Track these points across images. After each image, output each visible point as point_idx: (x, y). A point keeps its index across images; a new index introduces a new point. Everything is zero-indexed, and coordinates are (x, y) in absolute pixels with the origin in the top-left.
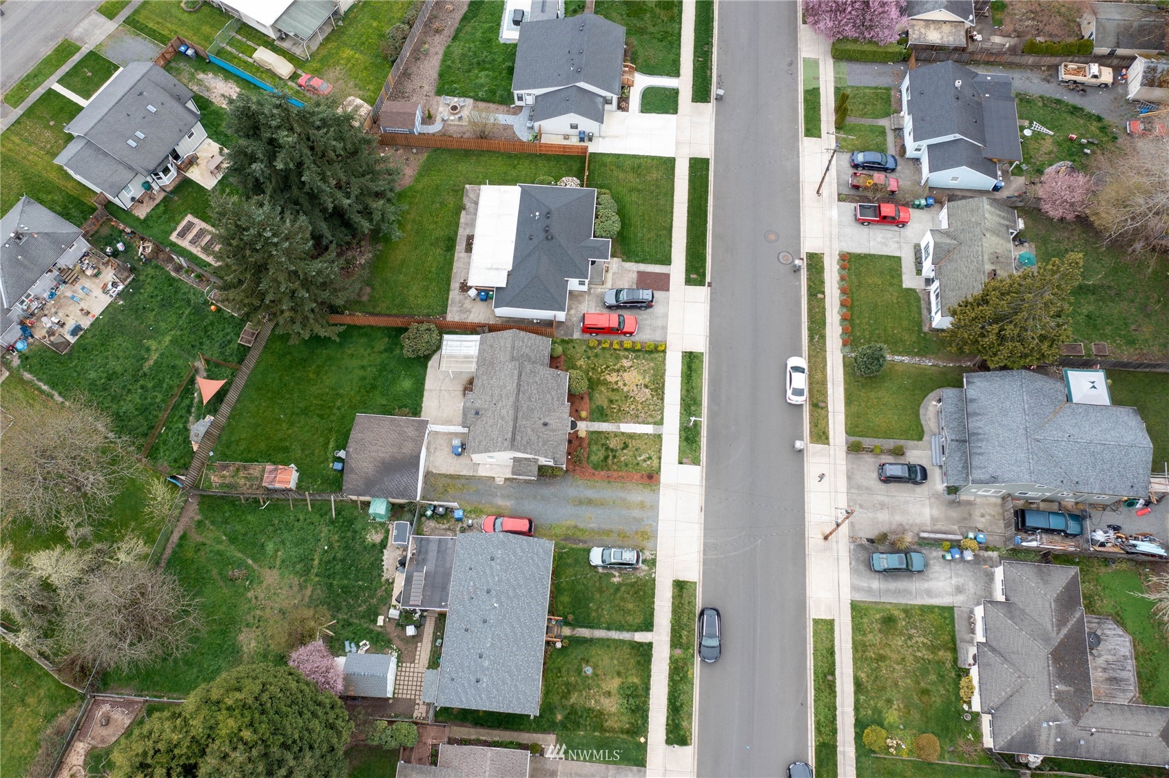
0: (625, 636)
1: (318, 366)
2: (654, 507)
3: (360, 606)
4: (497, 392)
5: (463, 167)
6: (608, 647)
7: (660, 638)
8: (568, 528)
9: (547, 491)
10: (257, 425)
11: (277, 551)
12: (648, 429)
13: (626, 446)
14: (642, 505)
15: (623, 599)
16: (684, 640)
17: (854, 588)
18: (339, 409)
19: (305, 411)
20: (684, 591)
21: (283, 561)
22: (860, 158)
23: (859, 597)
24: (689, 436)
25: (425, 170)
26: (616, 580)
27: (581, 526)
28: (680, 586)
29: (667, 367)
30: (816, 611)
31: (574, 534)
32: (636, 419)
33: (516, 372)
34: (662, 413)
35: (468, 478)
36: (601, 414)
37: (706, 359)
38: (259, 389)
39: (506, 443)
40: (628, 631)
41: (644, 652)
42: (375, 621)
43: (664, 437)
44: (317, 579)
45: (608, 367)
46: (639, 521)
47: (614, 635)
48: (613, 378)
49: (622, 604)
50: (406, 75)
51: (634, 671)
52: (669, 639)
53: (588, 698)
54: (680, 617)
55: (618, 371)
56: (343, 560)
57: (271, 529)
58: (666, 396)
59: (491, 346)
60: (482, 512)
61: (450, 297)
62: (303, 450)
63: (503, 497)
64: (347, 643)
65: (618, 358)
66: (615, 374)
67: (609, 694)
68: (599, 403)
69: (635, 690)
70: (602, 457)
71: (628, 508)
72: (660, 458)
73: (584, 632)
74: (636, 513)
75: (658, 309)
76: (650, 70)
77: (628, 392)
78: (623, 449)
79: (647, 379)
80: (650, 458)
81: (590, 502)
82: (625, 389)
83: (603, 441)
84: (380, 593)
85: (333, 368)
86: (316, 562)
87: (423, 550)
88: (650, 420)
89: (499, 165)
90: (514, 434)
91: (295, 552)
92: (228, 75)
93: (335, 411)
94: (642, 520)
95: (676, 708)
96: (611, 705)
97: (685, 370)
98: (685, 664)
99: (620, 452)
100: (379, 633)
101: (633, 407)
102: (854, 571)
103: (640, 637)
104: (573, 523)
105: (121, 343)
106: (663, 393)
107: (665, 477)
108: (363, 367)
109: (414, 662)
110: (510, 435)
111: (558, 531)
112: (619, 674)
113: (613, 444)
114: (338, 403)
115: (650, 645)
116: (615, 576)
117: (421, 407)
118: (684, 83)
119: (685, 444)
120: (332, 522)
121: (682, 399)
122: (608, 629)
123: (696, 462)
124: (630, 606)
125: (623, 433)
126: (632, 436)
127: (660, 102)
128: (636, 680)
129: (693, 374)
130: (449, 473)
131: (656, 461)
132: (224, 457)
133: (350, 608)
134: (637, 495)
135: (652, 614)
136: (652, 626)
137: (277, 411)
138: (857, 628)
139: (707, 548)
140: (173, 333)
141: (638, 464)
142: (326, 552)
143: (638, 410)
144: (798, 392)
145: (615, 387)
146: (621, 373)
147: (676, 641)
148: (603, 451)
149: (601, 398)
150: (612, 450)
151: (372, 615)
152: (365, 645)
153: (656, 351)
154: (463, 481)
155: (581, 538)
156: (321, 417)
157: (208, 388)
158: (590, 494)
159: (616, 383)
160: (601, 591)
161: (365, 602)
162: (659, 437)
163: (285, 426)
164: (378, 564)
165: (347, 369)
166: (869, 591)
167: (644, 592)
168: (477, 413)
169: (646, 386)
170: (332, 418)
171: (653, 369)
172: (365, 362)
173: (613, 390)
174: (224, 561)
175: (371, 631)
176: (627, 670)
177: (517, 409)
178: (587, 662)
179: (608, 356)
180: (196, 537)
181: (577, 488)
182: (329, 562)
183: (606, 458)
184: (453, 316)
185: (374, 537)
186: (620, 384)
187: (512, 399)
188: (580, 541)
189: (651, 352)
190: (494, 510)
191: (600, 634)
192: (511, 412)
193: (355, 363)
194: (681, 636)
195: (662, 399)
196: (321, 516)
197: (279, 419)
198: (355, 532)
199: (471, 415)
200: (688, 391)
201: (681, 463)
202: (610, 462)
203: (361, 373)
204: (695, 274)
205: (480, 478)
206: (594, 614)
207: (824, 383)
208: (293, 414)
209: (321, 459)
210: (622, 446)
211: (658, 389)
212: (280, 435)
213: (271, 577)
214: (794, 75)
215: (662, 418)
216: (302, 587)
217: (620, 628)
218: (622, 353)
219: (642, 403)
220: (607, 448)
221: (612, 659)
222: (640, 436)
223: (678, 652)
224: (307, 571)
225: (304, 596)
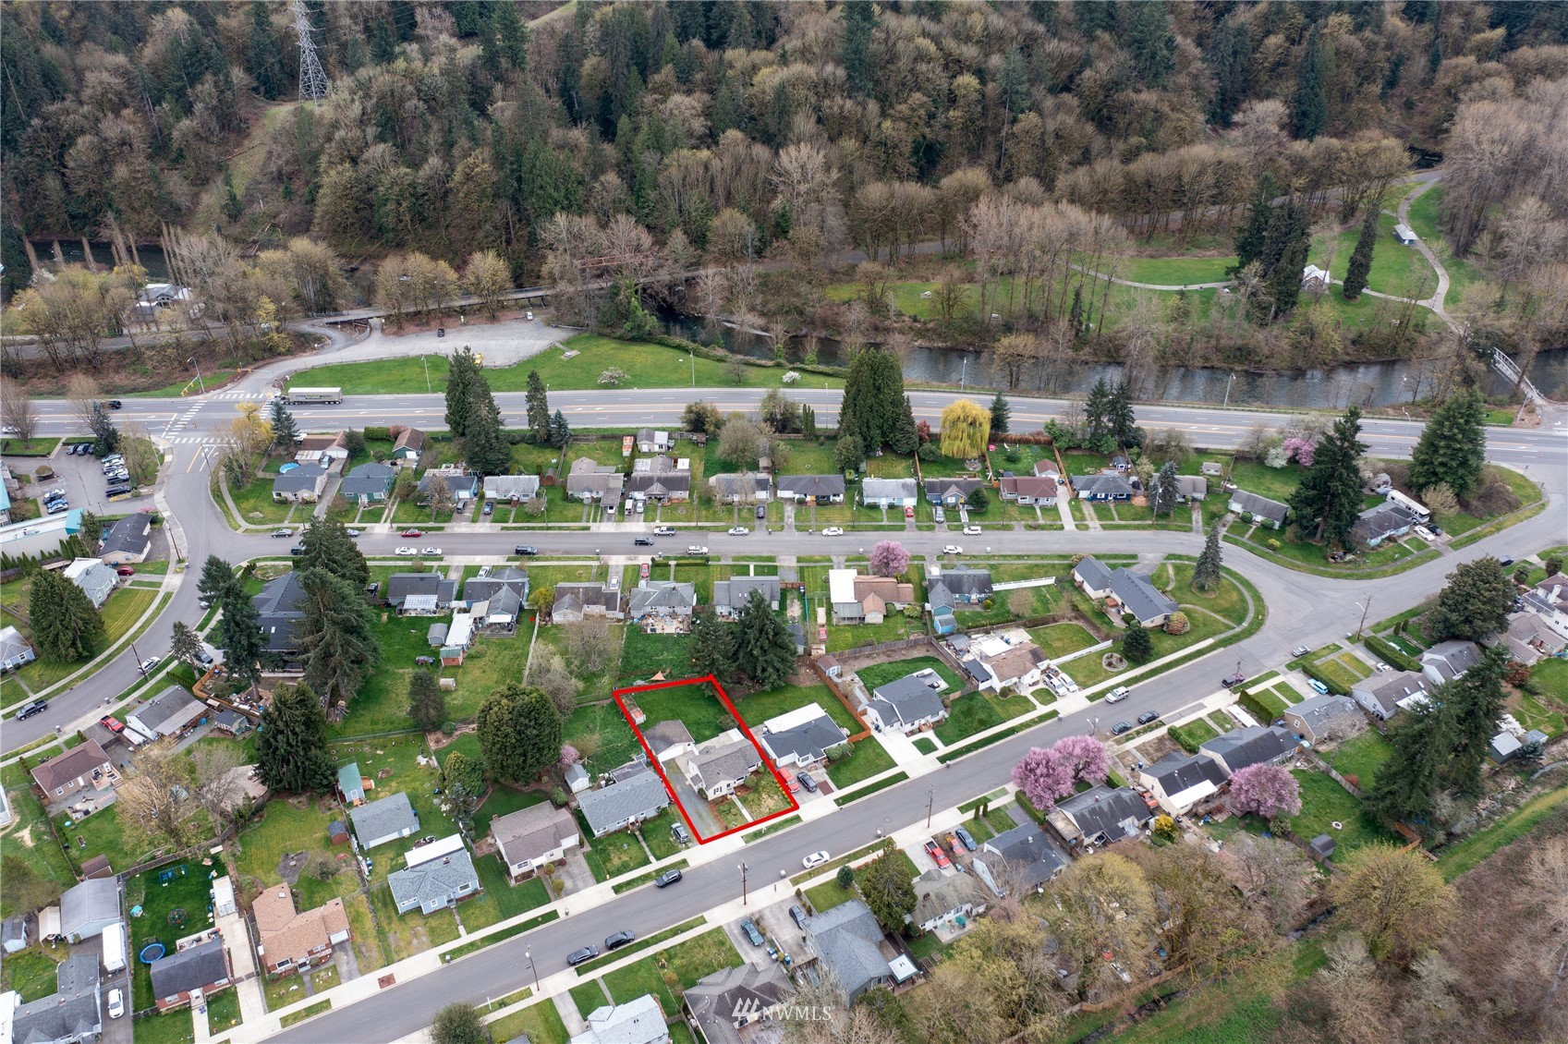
0: (649, 853)
2: (716, 839)
3: (604, 766)
4: (721, 752)
5: (826, 699)
6: (640, 849)
7: (655, 865)
9: (694, 799)
11: (608, 733)
12: (750, 821)
15: (664, 845)
16: (661, 874)
17: (728, 924)
20: (683, 864)
21: (605, 736)
22: (965, 833)
23: (726, 928)
24: (758, 836)
25: (814, 688)
28: (684, 862)
30: (706, 915)
32: (752, 815)
36: (744, 801)
37: (800, 824)
40: (652, 853)
41: (647, 862)
42: (600, 773)
44: (605, 749)
45: (768, 792)
47: (647, 849)
48: (764, 796)
50: (856, 658)
51: (635, 863)
52: (658, 868)
53: (614, 853)
54: (670, 868)
55: (770, 796)
56: (618, 753)
57: (616, 726)
59: (743, 743)
61: (758, 724)
62: (655, 716)
64: (586, 770)
65: (775, 793)
66: (767, 796)
67: (620, 859)
68: (749, 797)
69: (628, 867)
70: (724, 810)
73: (640, 838)
75: (811, 795)
76: (939, 735)
77: (762, 804)
78: (733, 815)
79: (775, 810)
80: (737, 827)
81: (700, 815)
82: (762, 802)
83: (732, 807)
84: (612, 768)
86: (612, 746)
89: (837, 709)
91: (611, 737)
92: (803, 608)
95: (629, 884)
96: (616, 861)
97: (789, 819)
98: (650, 879)
99: (731, 814)
100: (596, 776)
101: (758, 811)
102: (737, 921)
103: (652, 858)
105: (659, 645)
107: (732, 836)
109: (591, 791)
112: (631, 858)
113: (733, 811)
115: (651, 863)
116: (672, 836)
118: (943, 750)
119: (753, 836)
120: (632, 741)
121: (774, 825)
122: (648, 846)
123: (747, 844)
124: (663, 849)
126: (742, 815)
127: (925, 747)
128: (632, 865)
129: (789, 823)
130: (679, 765)
132: (634, 696)
133: (601, 764)
135: (665, 858)
136: (659, 860)
138: (710, 933)
139: (709, 864)
141: (730, 823)
142: (618, 746)
143: (757, 813)
144: (809, 860)
145: (761, 799)
146: (769, 798)
147: (658, 871)
148: (727, 809)
149: (751, 797)
150: (730, 812)
151: (602, 771)
152: (589, 774)
153: (793, 806)
157: (659, 676)
158: (704, 814)
159: (763, 798)
160: (662, 833)
161: (606, 766)
163: (660, 707)
164: (624, 762)
165: (700, 711)
166: (731, 931)
167: (672, 850)
169: (772, 811)
171: (782, 809)
173: (759, 799)
174: (593, 721)
175: (596, 774)
176: (635, 860)
178: (629, 845)
179: (774, 789)
180: (597, 709)
181: (702, 807)
182: (614, 749)
184: (752, 730)
185: (634, 755)
186: (764, 800)
189: (791, 804)
191: (644, 844)
194: (661, 872)
196: (632, 737)
198: (632, 749)
200: (779, 825)
201: (743, 838)
202: (724, 813)
204: (841, 801)
206: (651, 838)
207: (824, 872)
210: (735, 814)
211: (773, 815)
212: (656, 708)
213: (596, 736)
214: (990, 788)
216: (599, 747)
217: (651, 850)
218: (779, 793)
220: (730, 810)
221: (636, 853)
222: (745, 819)
223: (654, 874)
224: (606, 745)
225: (596, 749)
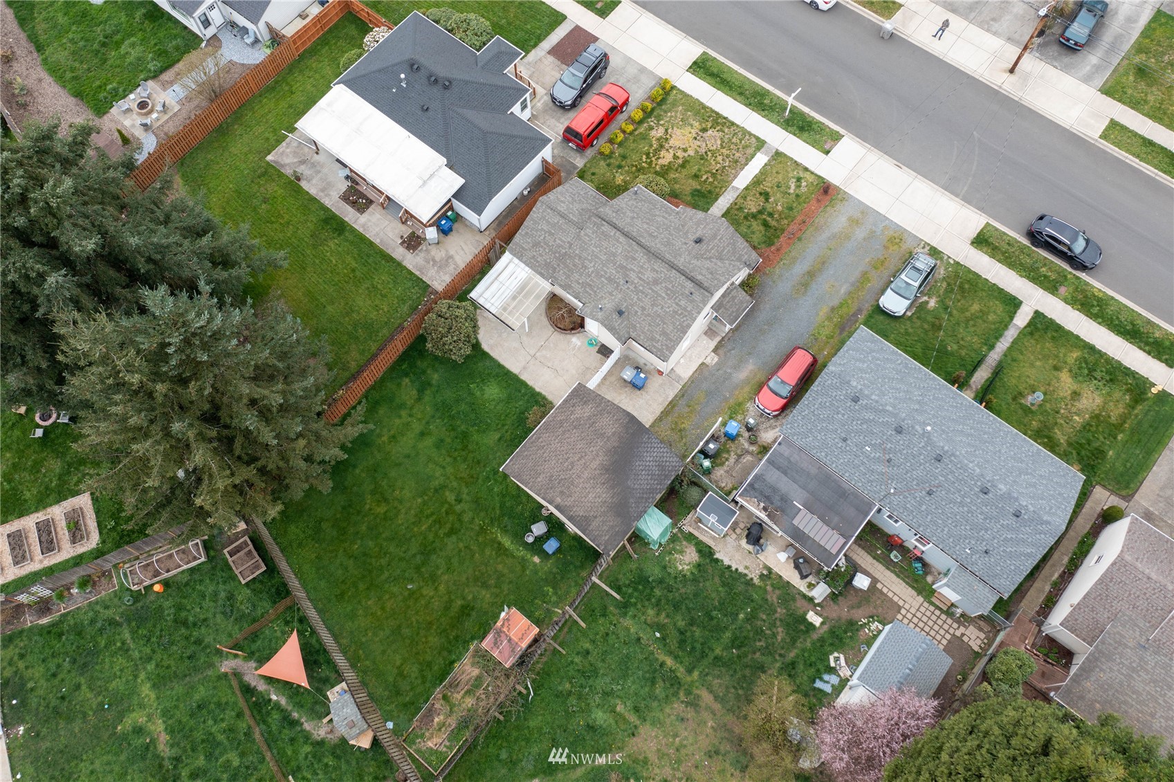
0: (1010, 335)
1: (373, 493)
2: (866, 211)
3: (774, 635)
4: (611, 270)
6: (1014, 360)
7: (1035, 300)
8: (830, 319)
10: (397, 631)
11: (613, 711)
12: (759, 161)
13: (766, 195)
14: (854, 222)
15: (963, 310)
16: (1053, 276)
17: (1087, 80)
18: (459, 501)
19: (427, 551)
20: (991, 240)
21: (636, 709)
23: (1100, 81)
24: (800, 125)
26: (932, 303)
27: (836, 302)
28: (982, 241)
29: (695, 95)
30: (1093, 130)
31: (841, 317)
32: (739, 165)
33: (606, 228)
34: (750, 134)
35: (683, 394)
37: (714, 54)
38: (341, 597)
39: (697, 297)
40: (1006, 327)
41: (1041, 325)
42: (811, 626)
43: (781, 149)
44: (696, 674)
45: (648, 154)
46: (872, 235)
47: (1003, 345)
48: (666, 158)
49: (968, 314)
51: (1063, 350)
52: (1041, 291)
53: (1068, 420)
54: (1021, 264)
55: (662, 146)
56: (692, 623)
57: (573, 700)
58: (731, 118)
59: (536, 245)
60: (740, 404)
61: (410, 267)
62: (485, 585)
63: (737, 367)
64: (818, 684)
65: (644, 137)
66: (663, 153)
67: (1076, 395)
68: (688, 190)
69: (1086, 363)
70: (762, 228)
71: (848, 238)
72: (806, 169)
74: (860, 234)
77: (697, 152)
78: (767, 200)
79: (696, 124)
80: (799, 180)
81: (811, 275)
82: (691, 152)
83: (742, 215)
84: (773, 597)
85: (393, 474)
86: (669, 662)
87: (768, 492)
88: (750, 151)
90: (692, 279)
91: (633, 684)
93: (458, 508)
94: (873, 232)
95: (1132, 332)
96: (1091, 399)
97: (713, 81)
98: (1083, 291)
99: (768, 206)
100: (832, 632)
101: (720, 159)
102: (1066, 69)
103: (1022, 319)
104: (824, 311)
105: (90, 768)
106: (725, 118)
107: (834, 178)
108: (422, 434)
109: (900, 608)
110: (689, 284)
111: (826, 332)
112: (1056, 368)
113: (752, 206)
114: (451, 497)
115: (1038, 315)
116: (927, 302)
117: (539, 394)
119: (806, 135)
120: (624, 606)
121: (746, 105)
122: (992, 347)
123: (837, 137)
124: (976, 307)
125: (746, 188)
126: (757, 181)
128: (1076, 354)
129: (725, 76)
130: (658, 413)
131: (807, 175)
132: (411, 707)
133: (768, 651)
134: (837, 220)
135: (1001, 291)
136: (1015, 298)
137: (395, 590)
138: (1135, 104)
139: (950, 187)
140: (142, 676)
141: (797, 196)
142: (663, 638)
143: (728, 156)
145: (680, 161)
146: (667, 146)
147: (1051, 285)
148: (754, 223)
149: (684, 185)
150: (760, 212)
151: (798, 625)
152: (837, 659)
153: (664, 96)
154: (682, 402)
155: (852, 311)
156: (452, 531)
157: (285, 666)
158: (800, 269)
159: (675, 157)
160: (937, 327)
161: (774, 625)
162: (778, 154)
163: (428, 591)
164: (731, 577)
165: (408, 456)
166: (1097, 69)
167: (967, 283)
168: (620, 313)
169: (704, 130)
170: (466, 518)
171: (687, 110)
172: (417, 427)
173: (683, 166)
175: (822, 640)
176: (1057, 356)
177: (656, 256)
178: (1021, 394)
179: (633, 146)
182: (682, 643)
183: (766, 224)
184: (441, 278)
185: (687, 559)
186: (680, 154)
187: (640, 256)
188: (855, 315)
189: (663, 101)
190: (747, 389)
191: (994, 356)
192: (658, 265)
193: (407, 443)
194: (1045, 276)
195: (733, 124)
196: (604, 615)
197: (412, 593)
198: (661, 581)
199: (617, 322)
200: (741, 94)
201: (827, 152)
202: (773, 223)
203: (429, 441)
205: (692, 380)
206: (963, 353)
208: (418, 568)
209: (518, 568)
210: (762, 199)
211: (717, 120)
212: (436, 604)
213: (647, 741)
215: (757, 138)
216: (694, 704)
217: (998, 335)
218: (642, 129)
219: (722, 147)
220: (754, 216)
221: (1032, 365)
222: (764, 172)
223: (1062, 290)
224: (674, 682)
225: (708, 708)
